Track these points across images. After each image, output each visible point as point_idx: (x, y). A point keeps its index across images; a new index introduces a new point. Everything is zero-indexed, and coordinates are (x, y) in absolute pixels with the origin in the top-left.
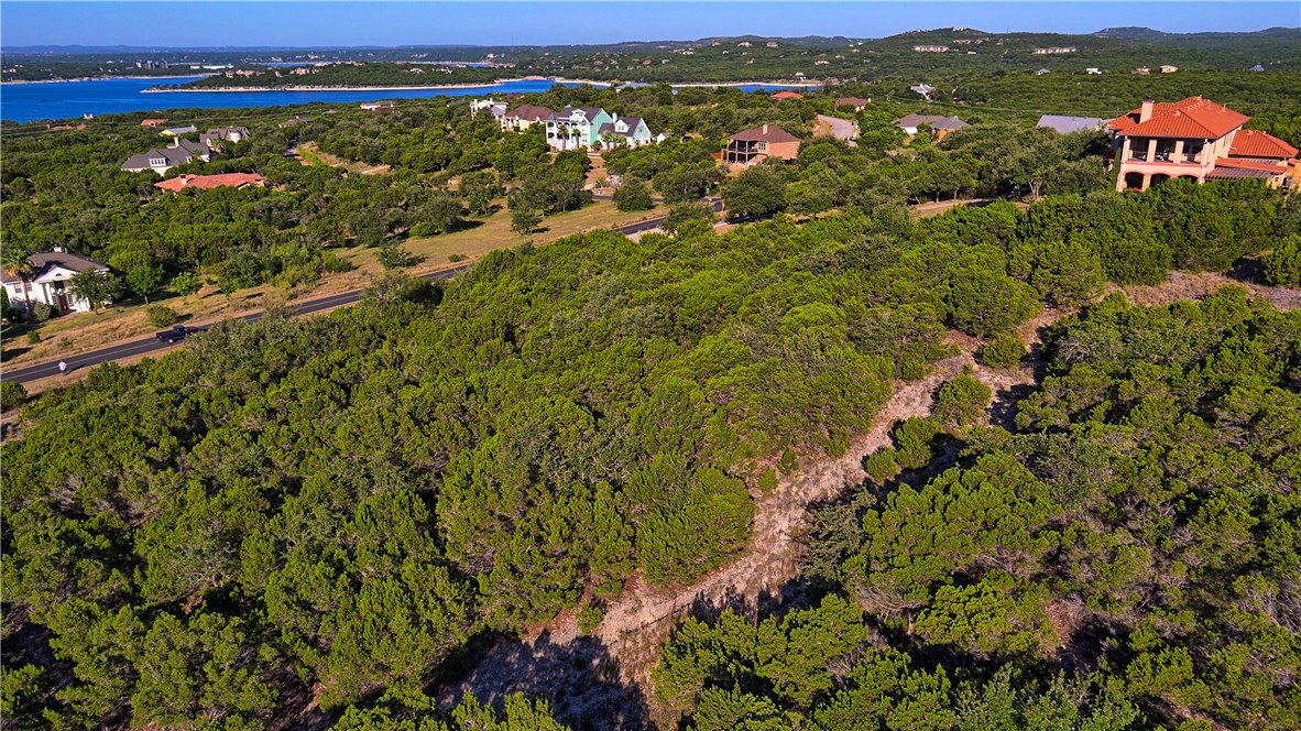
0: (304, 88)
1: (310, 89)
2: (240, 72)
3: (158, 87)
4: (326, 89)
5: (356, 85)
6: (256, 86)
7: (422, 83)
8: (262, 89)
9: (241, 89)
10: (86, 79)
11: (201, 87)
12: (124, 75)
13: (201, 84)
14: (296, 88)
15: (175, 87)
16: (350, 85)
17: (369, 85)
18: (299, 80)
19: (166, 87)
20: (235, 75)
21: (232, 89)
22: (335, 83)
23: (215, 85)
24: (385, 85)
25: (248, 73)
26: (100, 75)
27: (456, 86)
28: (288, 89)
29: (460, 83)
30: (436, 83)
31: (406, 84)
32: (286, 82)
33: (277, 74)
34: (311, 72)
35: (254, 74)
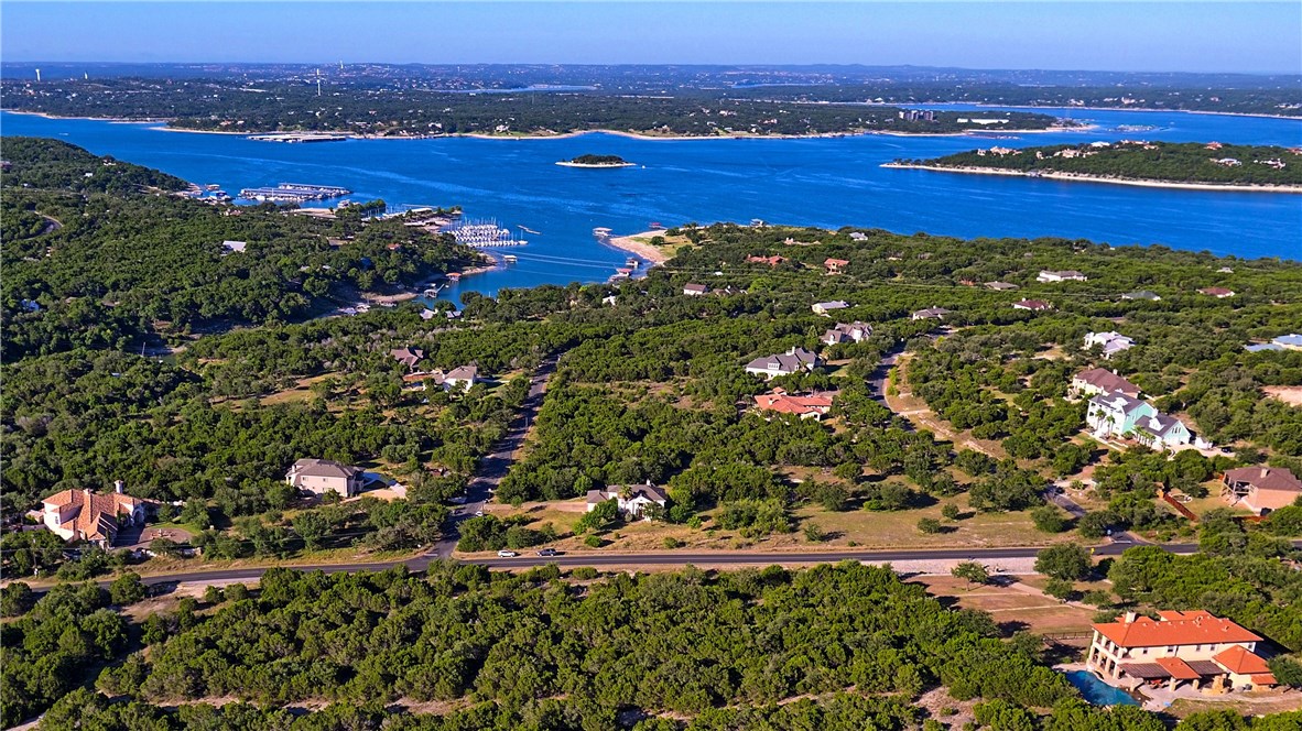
0: (1064, 176)
1: (1072, 178)
2: (994, 150)
3: (900, 161)
4: (1093, 179)
5: (1135, 176)
6: (1008, 167)
7: (1230, 181)
8: (1013, 172)
9: (989, 171)
14: (1056, 175)
15: (918, 163)
17: (1151, 178)
18: (1062, 165)
20: (989, 153)
21: (978, 170)
22: (1105, 173)
23: (960, 164)
24: (1173, 180)
25: (1004, 151)
27: (1282, 188)
28: (1044, 175)
29: (1289, 183)
30: (1250, 181)
31: (1205, 180)
32: (1045, 165)
33: (1038, 154)
34: (1081, 155)
35: (1011, 153)
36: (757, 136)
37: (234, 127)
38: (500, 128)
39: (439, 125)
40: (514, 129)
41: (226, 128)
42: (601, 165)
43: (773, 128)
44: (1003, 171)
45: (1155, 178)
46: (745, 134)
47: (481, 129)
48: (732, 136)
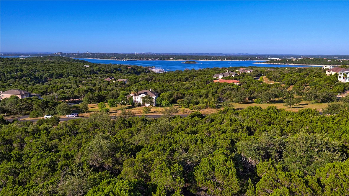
0: (294, 64)
1: (295, 65)
2: (278, 60)
3: (257, 62)
4: (300, 65)
5: (309, 64)
6: (281, 63)
8: (282, 64)
9: (277, 64)
10: (244, 60)
11: (267, 63)
12: (252, 60)
13: (267, 62)
14: (292, 64)
15: (261, 63)
16: (307, 64)
17: (313, 64)
18: (293, 62)
19: (259, 63)
20: (276, 60)
21: (274, 64)
22: (302, 64)
24: (318, 64)
26: (247, 60)
31: (325, 64)
32: (289, 63)
33: (287, 60)
34: (297, 60)
35: (281, 60)
36: (226, 60)
37: (114, 59)
38: (171, 59)
39: (158, 58)
40: (174, 59)
41: (112, 59)
42: (191, 63)
43: (230, 59)
44: (280, 64)
45: (314, 64)
46: (224, 60)
47: (167, 59)
48: (221, 60)
